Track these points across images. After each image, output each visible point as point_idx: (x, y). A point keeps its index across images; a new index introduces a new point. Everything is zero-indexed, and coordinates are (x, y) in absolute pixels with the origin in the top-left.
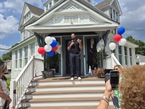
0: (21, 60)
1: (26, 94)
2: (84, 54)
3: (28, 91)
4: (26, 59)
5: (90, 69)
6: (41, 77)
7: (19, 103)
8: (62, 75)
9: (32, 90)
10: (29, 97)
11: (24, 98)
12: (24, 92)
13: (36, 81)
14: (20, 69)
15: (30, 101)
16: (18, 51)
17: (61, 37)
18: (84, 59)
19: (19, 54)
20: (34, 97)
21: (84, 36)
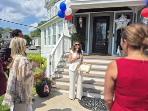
0: (49, 37)
1: (58, 67)
2: (114, 33)
3: (59, 65)
7: (53, 73)
8: (88, 54)
9: (63, 64)
10: (61, 70)
11: (57, 70)
12: (57, 65)
13: (66, 57)
15: (62, 73)
16: (47, 28)
17: (89, 13)
18: (113, 38)
19: (47, 31)
20: (65, 70)
21: (115, 12)
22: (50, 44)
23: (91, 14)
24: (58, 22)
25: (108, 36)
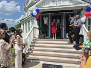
0: (26, 28)
1: (30, 46)
2: (64, 25)
3: (31, 45)
4: (29, 28)
5: (67, 35)
6: (38, 38)
7: (27, 50)
8: (49, 38)
9: (33, 44)
10: (32, 48)
11: (30, 48)
12: (29, 45)
13: (35, 40)
14: (26, 33)
15: (33, 50)
16: (25, 23)
17: (49, 14)
18: (64, 28)
19: (25, 25)
20: (35, 48)
21: (64, 13)
22: (26, 32)
23: (50, 14)
24: (31, 19)
25: (61, 27)
